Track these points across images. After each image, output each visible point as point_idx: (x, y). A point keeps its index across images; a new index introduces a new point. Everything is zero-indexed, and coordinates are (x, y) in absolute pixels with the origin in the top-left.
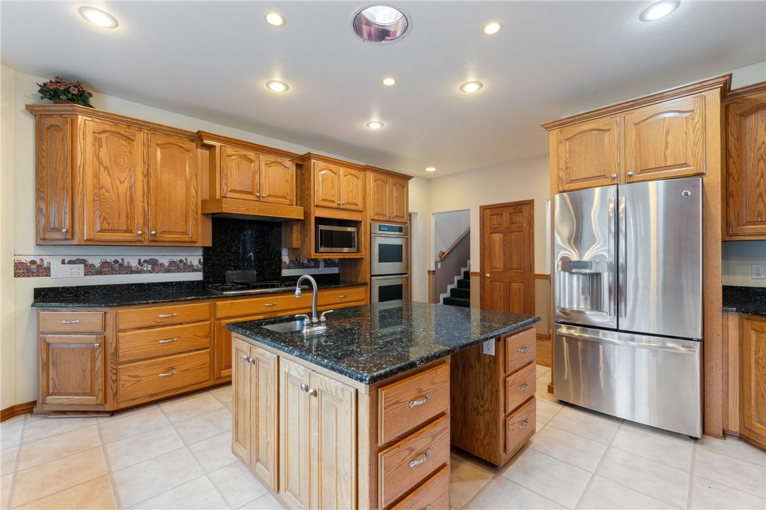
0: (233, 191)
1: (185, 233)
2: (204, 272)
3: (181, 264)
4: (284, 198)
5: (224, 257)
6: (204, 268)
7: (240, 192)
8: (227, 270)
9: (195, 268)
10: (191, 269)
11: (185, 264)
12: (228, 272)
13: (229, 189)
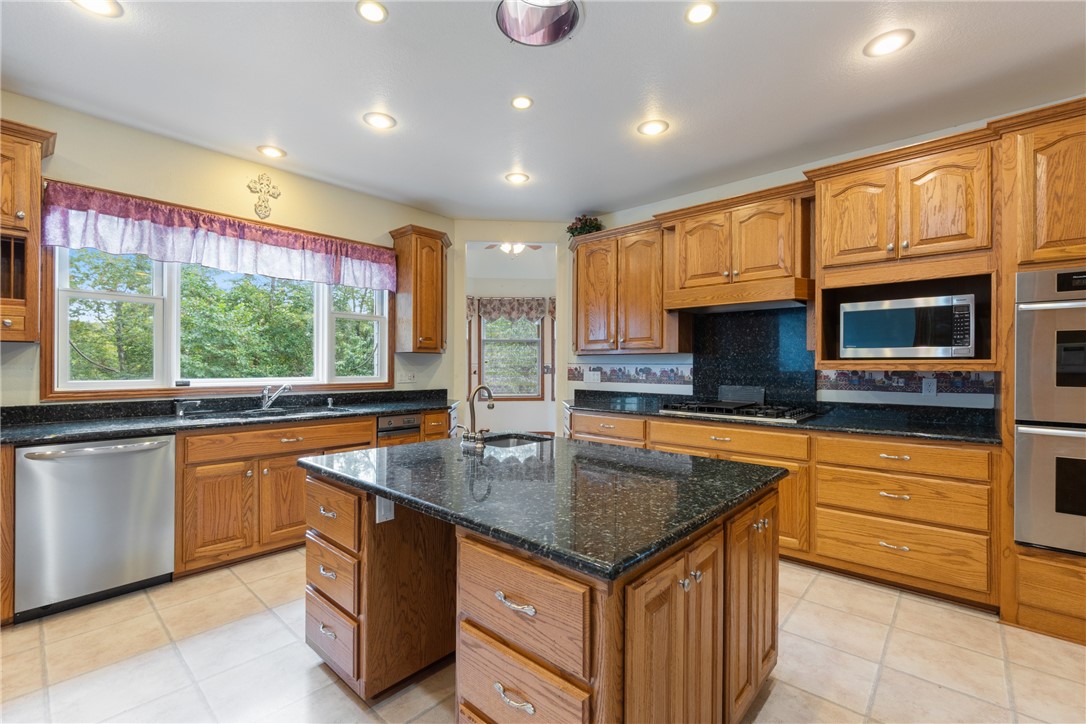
0: (694, 277)
1: (650, 338)
2: (694, 385)
3: (672, 375)
4: (776, 267)
5: (718, 366)
6: (694, 379)
7: (703, 276)
8: (722, 384)
9: (687, 379)
10: (682, 381)
11: (676, 374)
12: (723, 386)
13: (689, 276)
